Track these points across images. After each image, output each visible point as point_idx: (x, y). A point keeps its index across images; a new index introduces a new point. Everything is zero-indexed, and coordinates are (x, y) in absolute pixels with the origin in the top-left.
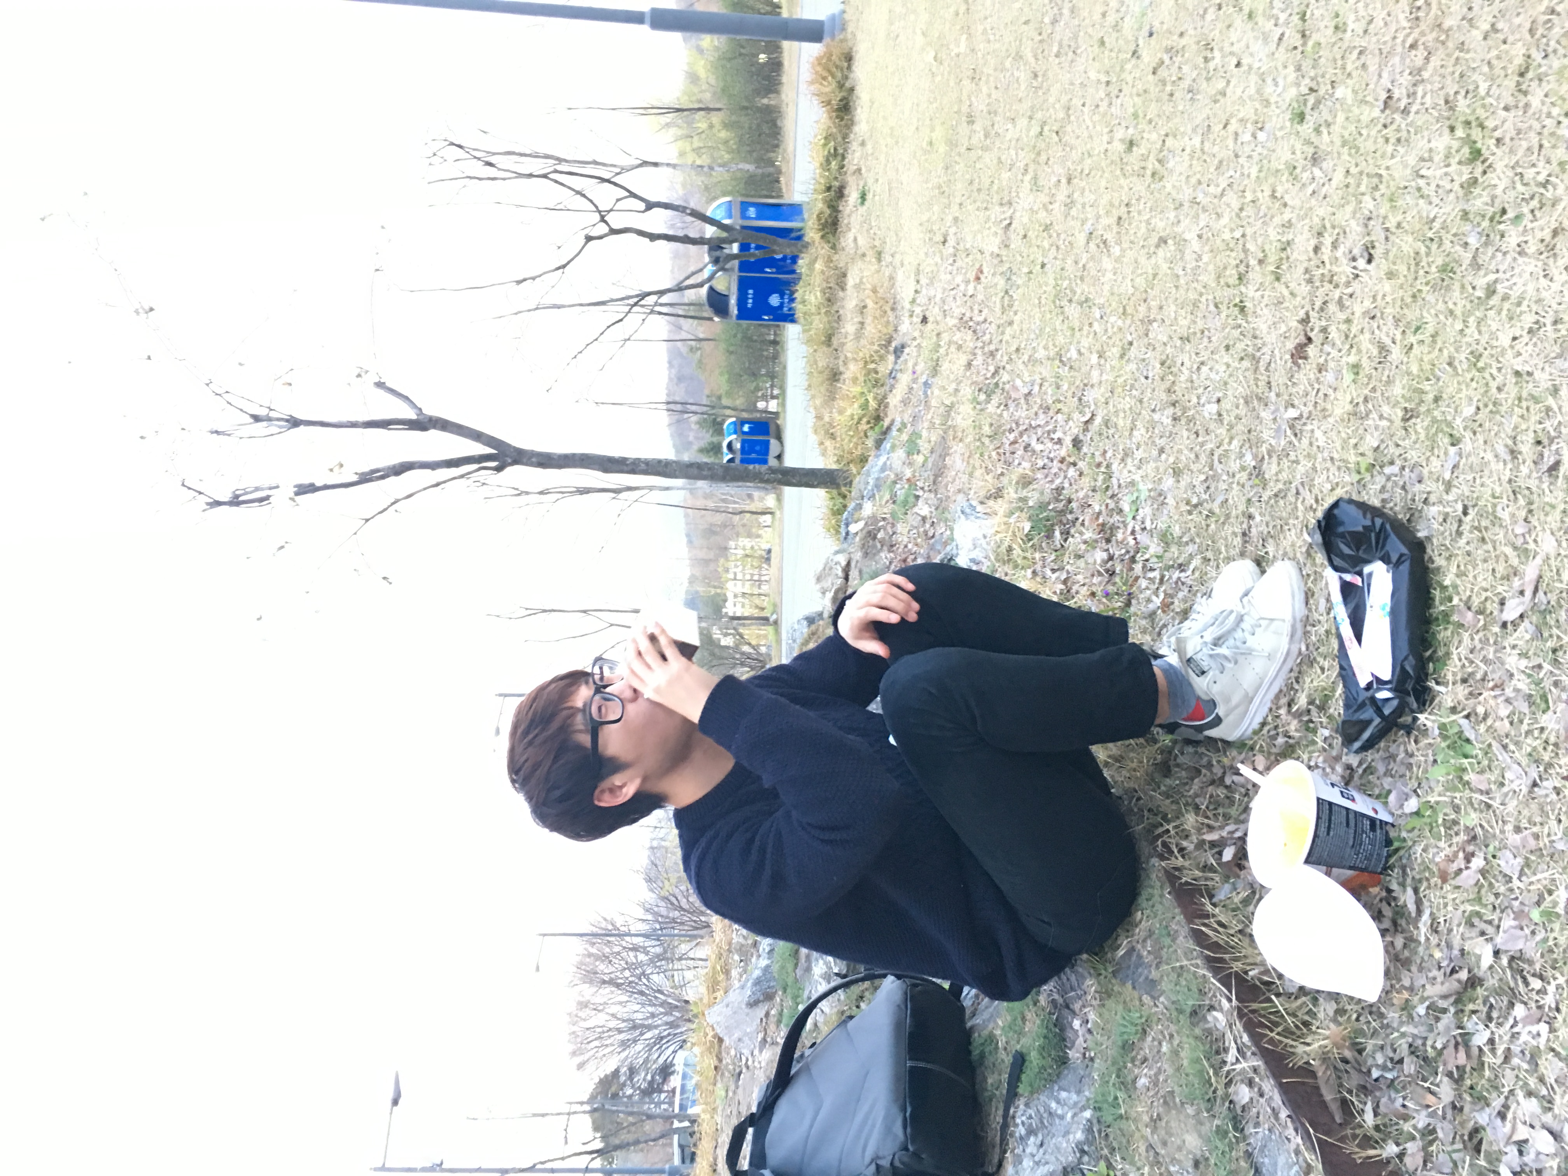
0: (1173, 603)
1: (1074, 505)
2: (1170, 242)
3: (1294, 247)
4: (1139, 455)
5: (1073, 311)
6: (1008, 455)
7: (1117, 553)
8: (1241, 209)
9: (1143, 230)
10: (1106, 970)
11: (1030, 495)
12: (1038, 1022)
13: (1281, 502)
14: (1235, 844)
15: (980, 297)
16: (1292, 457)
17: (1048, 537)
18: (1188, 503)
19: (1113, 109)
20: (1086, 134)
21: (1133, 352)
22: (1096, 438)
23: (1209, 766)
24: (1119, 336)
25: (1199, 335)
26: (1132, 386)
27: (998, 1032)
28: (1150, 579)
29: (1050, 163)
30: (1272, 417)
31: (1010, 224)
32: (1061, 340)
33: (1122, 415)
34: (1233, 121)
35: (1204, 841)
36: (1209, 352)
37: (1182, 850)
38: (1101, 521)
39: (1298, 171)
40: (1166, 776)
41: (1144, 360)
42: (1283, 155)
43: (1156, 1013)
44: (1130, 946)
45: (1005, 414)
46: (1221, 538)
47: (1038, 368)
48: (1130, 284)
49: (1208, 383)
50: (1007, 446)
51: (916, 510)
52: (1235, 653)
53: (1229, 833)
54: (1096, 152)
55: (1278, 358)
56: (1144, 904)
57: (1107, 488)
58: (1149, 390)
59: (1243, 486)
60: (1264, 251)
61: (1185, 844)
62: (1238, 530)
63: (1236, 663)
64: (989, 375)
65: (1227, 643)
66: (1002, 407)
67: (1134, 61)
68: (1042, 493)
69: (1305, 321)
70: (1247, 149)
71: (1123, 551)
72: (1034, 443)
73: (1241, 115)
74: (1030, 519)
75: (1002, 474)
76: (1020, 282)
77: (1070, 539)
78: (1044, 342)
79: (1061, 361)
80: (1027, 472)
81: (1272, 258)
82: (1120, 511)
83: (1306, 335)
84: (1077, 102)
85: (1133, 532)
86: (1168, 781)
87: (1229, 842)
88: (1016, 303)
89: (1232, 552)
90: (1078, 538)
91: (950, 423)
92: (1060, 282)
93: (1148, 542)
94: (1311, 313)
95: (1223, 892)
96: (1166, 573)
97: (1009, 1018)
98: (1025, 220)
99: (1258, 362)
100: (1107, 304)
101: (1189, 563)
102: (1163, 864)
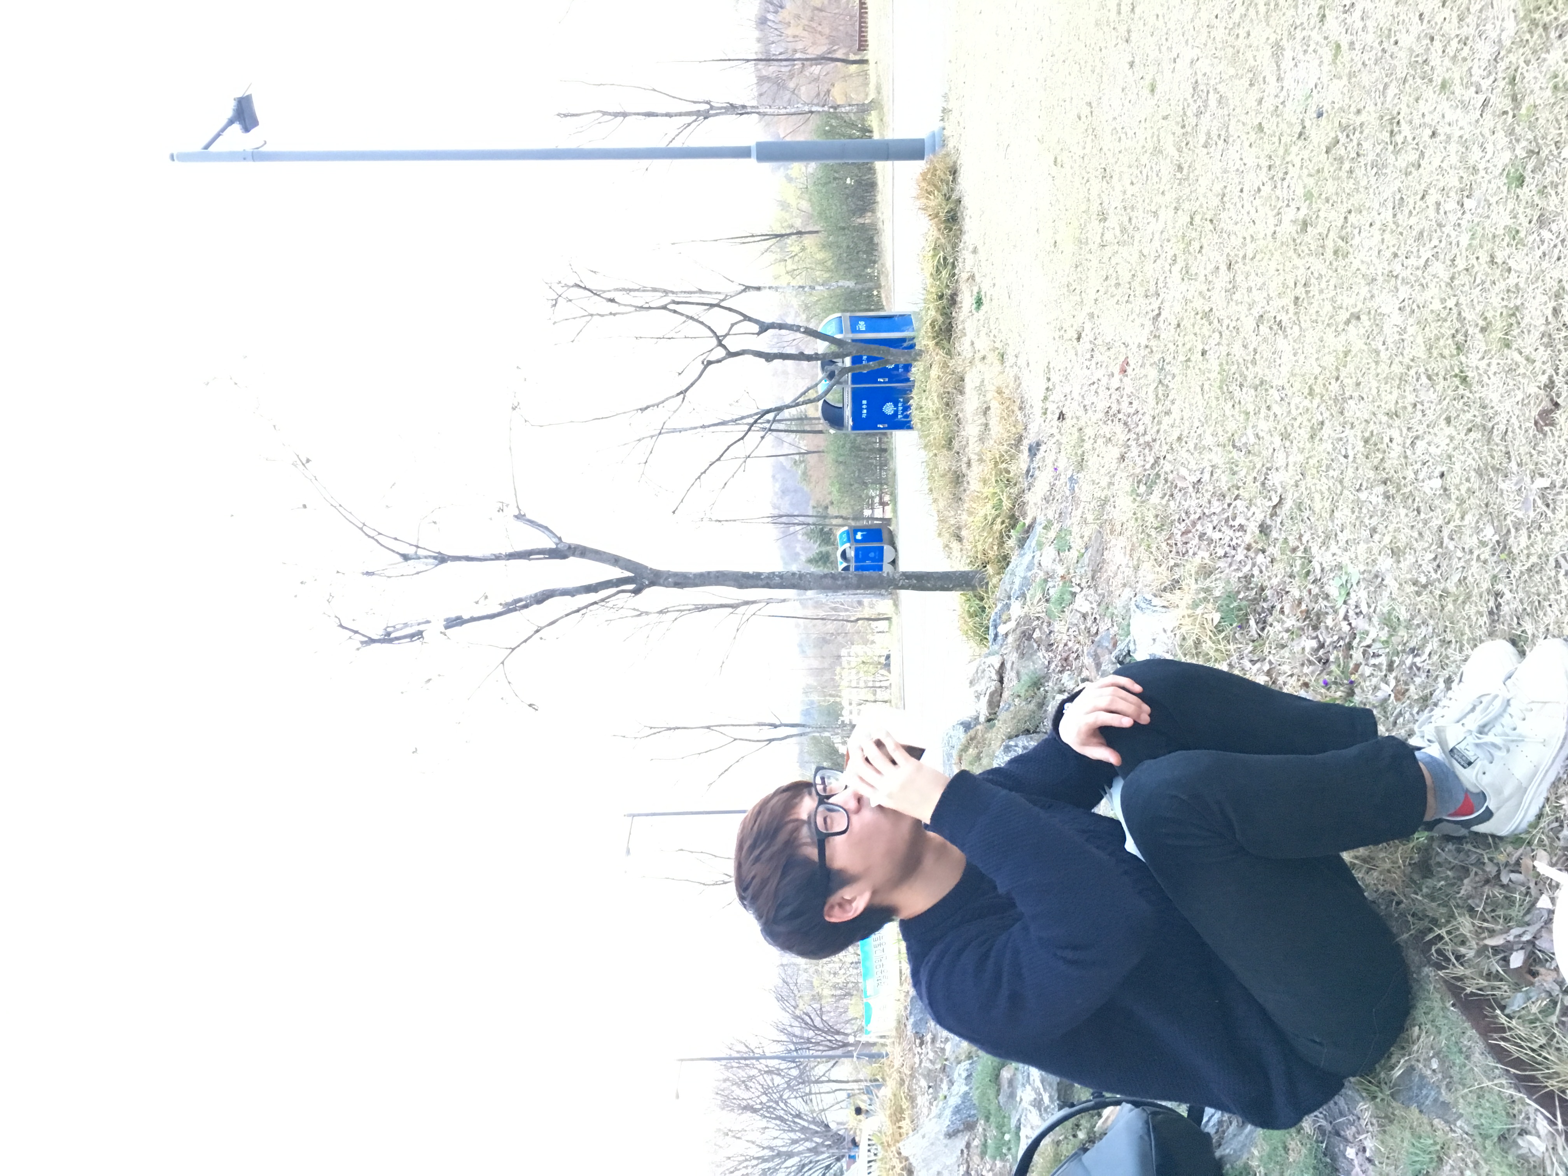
0: (1407, 690)
1: (1268, 592)
2: (1364, 317)
3: (1526, 312)
4: (1343, 537)
5: (1247, 397)
6: (1179, 545)
7: (1328, 641)
8: (1452, 278)
9: (1328, 307)
10: (1381, 1091)
11: (1213, 585)
12: (1304, 1151)
13: (1537, 577)
14: (1522, 948)
15: (1128, 390)
16: (1546, 527)
17: (1241, 627)
18: (1415, 583)
19: (1278, 192)
20: (1247, 219)
21: (1327, 431)
22: (1288, 523)
23: (1480, 863)
24: (1306, 416)
25: (1410, 409)
26: (1328, 467)
27: (1254, 1163)
28: (1374, 665)
29: (1204, 251)
30: (1515, 488)
31: (1159, 314)
32: (1231, 426)
33: (1317, 497)
34: (1432, 191)
35: (1486, 947)
36: (1425, 425)
37: (1459, 957)
38: (1304, 607)
39: (1522, 234)
40: (1425, 877)
41: (1341, 439)
42: (1501, 219)
43: (1453, 1139)
44: (1407, 1064)
45: (1172, 503)
46: (1463, 618)
47: (1207, 455)
48: (1315, 364)
49: (1427, 457)
50: (1178, 537)
51: (1075, 606)
52: (1505, 740)
53: (1516, 937)
54: (1261, 235)
55: (1517, 425)
56: (1423, 1019)
57: (1308, 573)
58: (1350, 470)
59: (1485, 562)
60: (1486, 318)
61: (1463, 950)
62: (1484, 610)
63: (1508, 751)
64: (1148, 466)
65: (1493, 730)
66: (1167, 497)
67: (1300, 143)
68: (1228, 582)
69: (1550, 385)
70: (1452, 218)
71: (1336, 638)
72: (1209, 532)
73: (1441, 185)
74: (1218, 610)
75: (1176, 565)
76: (1175, 370)
77: (1268, 628)
78: (1212, 428)
79: (1234, 446)
80: (1207, 561)
81: (1499, 324)
82: (1327, 597)
83: (1552, 400)
84: (1233, 190)
85: (1346, 618)
86: (1430, 882)
87: (1515, 947)
88: (1173, 392)
89: (1478, 633)
90: (1278, 626)
91: (1105, 517)
92: (1226, 368)
93: (1367, 627)
94: (1555, 377)
95: (1517, 1002)
96: (1395, 658)
97: (1267, 1148)
98: (1178, 308)
99: (1491, 432)
100: (1287, 386)
101: (1424, 645)
102: (1440, 973)
